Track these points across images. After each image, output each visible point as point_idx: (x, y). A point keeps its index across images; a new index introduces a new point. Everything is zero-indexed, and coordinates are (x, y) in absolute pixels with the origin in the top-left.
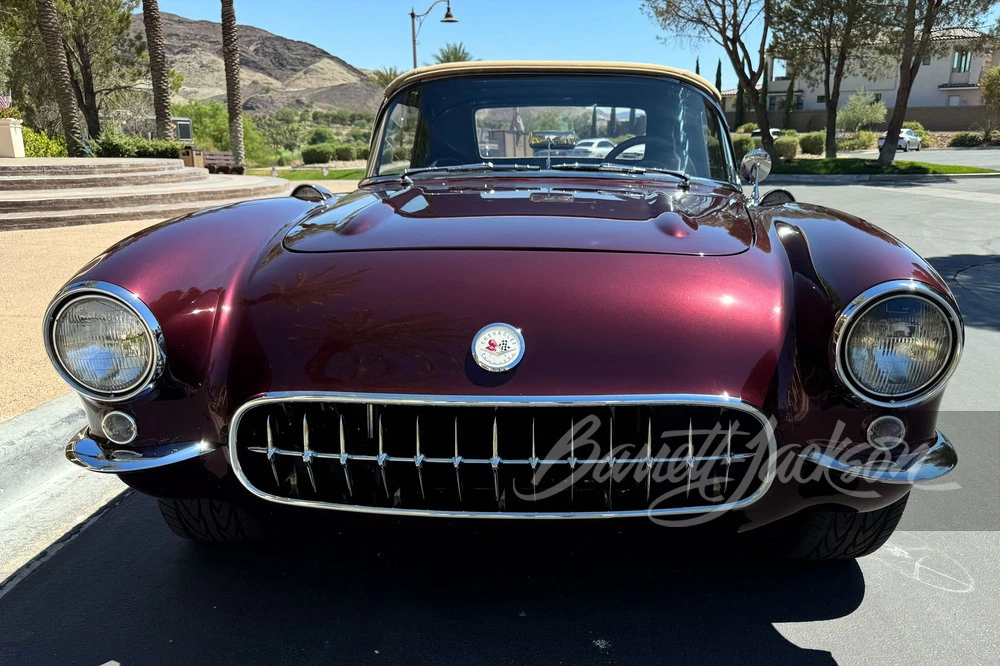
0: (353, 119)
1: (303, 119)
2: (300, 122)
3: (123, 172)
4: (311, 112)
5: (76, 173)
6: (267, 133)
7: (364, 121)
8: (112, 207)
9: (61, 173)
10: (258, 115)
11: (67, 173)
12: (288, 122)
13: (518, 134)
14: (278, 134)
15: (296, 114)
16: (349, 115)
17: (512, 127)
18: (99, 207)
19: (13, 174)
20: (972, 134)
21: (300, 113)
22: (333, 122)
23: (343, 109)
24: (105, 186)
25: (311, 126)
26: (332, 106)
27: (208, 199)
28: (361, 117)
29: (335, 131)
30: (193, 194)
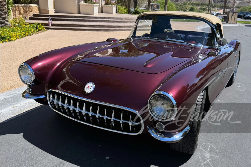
0: (201, 4)
1: (189, 4)
2: (188, 5)
3: (129, 19)
4: (191, 2)
5: (119, 19)
6: (180, 7)
7: (204, 5)
8: (122, 28)
9: (116, 19)
10: (179, 3)
11: (117, 19)
12: (185, 5)
13: (234, 13)
14: (182, 7)
15: (188, 3)
16: (200, 4)
17: (232, 11)
18: (119, 28)
19: (106, 19)
21: (189, 3)
22: (196, 5)
23: (199, 2)
24: (124, 22)
25: (191, 6)
26: (197, 1)
27: (144, 27)
28: (203, 4)
29: (196, 7)
30: (141, 26)
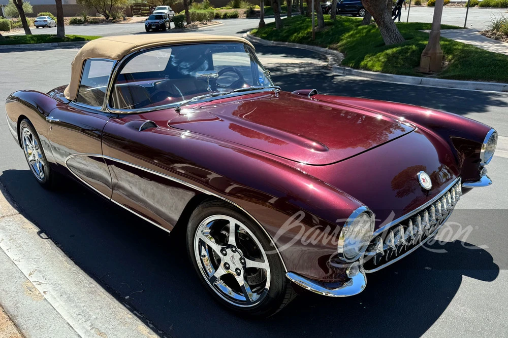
20: (78, 18)
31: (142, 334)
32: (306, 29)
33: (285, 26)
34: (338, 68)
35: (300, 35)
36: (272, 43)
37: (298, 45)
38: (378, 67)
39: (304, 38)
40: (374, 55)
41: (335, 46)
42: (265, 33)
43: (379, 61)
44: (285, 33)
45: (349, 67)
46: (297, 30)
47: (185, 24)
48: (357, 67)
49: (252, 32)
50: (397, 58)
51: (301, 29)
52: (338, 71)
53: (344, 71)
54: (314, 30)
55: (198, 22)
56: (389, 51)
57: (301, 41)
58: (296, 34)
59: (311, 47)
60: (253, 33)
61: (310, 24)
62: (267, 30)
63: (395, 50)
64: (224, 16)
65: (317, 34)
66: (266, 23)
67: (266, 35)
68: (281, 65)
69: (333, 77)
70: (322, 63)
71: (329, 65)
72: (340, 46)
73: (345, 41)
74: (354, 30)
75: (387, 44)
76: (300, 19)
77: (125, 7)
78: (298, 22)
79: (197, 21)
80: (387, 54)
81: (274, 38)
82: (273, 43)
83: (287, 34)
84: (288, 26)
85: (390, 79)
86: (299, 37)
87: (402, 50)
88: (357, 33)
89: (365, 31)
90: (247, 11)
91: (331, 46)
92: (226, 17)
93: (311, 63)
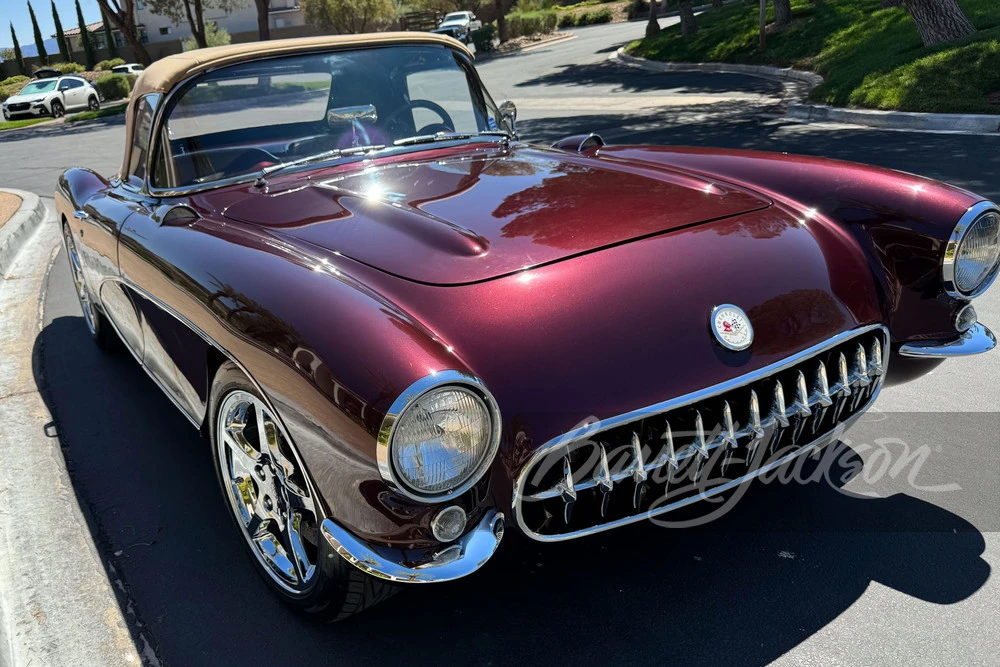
31: (106, 625)
32: (748, 30)
33: (704, 28)
34: (798, 108)
35: (733, 45)
36: (668, 66)
37: (724, 65)
38: (891, 97)
39: (739, 50)
40: (889, 72)
41: (808, 61)
42: (654, 49)
43: (898, 84)
44: (701, 42)
45: (823, 103)
46: (725, 36)
47: (496, 43)
48: (842, 102)
49: (628, 48)
50: (946, 73)
51: (735, 31)
52: (797, 113)
53: (810, 112)
54: (763, 31)
55: (523, 37)
56: (926, 61)
57: (731, 58)
58: (722, 44)
59: (754, 68)
60: (631, 50)
61: (756, 19)
62: (661, 39)
63: (941, 56)
64: (580, 20)
65: (770, 39)
66: (662, 27)
67: (657, 52)
68: (670, 109)
69: (775, 128)
70: (767, 100)
71: (782, 104)
72: (820, 61)
73: (834, 47)
74: (860, 22)
75: (927, 44)
76: (738, 10)
77: (390, 22)
78: (733, 18)
79: (522, 34)
80: (920, 68)
81: (673, 57)
82: (671, 67)
83: (703, 45)
84: (709, 27)
85: (920, 124)
86: (729, 50)
87: (961, 55)
88: (866, 28)
89: (884, 22)
90: (631, 6)
91: (799, 62)
92: (584, 22)
93: (742, 102)
